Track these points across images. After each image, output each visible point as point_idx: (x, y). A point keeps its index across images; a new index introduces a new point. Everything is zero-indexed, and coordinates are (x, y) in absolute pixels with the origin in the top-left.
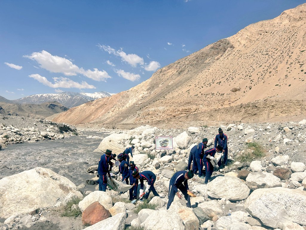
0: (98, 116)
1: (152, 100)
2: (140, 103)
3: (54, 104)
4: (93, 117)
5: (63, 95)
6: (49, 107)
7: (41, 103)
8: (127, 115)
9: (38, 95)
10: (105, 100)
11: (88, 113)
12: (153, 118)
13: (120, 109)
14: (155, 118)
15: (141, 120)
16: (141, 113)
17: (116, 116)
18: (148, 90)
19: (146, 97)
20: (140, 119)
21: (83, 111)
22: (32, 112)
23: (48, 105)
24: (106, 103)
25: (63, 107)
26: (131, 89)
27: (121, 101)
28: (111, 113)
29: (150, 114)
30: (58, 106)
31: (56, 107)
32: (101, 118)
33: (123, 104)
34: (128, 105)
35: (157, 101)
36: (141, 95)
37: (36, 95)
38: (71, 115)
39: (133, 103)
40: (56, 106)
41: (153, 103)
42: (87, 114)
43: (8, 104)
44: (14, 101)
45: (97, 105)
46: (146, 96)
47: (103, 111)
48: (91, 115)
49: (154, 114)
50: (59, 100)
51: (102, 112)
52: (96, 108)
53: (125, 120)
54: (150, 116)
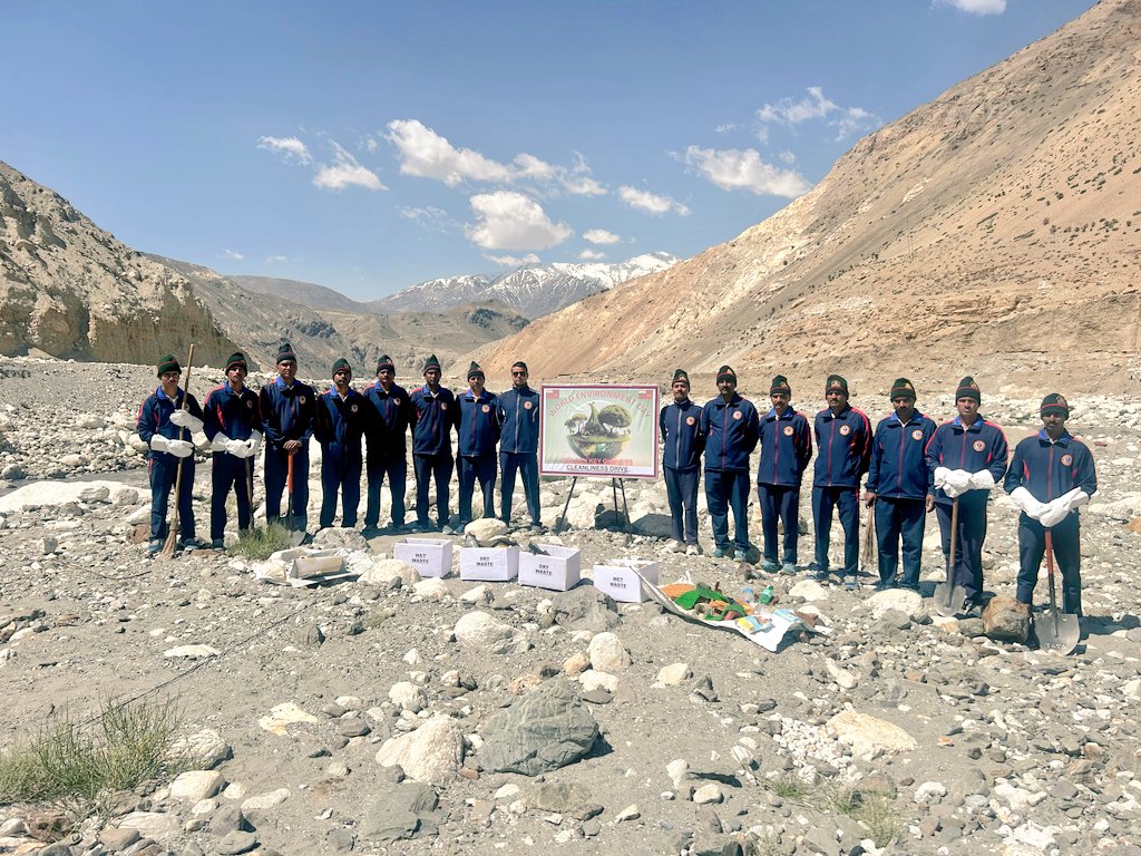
0: (622, 347)
1: (825, 271)
2: (773, 286)
3: (489, 309)
4: (604, 349)
5: (520, 276)
6: (474, 319)
7: (451, 309)
8: (721, 337)
9: (443, 281)
10: (648, 285)
11: (588, 337)
12: (815, 350)
13: (701, 317)
14: (826, 346)
15: (767, 357)
16: (773, 328)
17: (678, 345)
18: (810, 231)
19: (800, 262)
20: (764, 353)
21: (572, 328)
22: (421, 339)
23: (471, 314)
24: (651, 298)
25: (519, 317)
26: (744, 234)
27: (707, 283)
28: (667, 333)
29: (805, 329)
30: (501, 316)
31: (495, 319)
32: (632, 353)
33: (712, 297)
34: (727, 302)
35: (844, 276)
36: (782, 256)
37: (438, 281)
38: (533, 346)
39: (747, 289)
40: (495, 314)
41: (828, 283)
42: (585, 339)
43: (354, 316)
44: (372, 304)
45: (619, 306)
46: (803, 255)
47: (642, 326)
48: (599, 342)
49: (823, 331)
50: (509, 294)
51: (636, 332)
52: (619, 315)
53: (709, 360)
54: (805, 340)
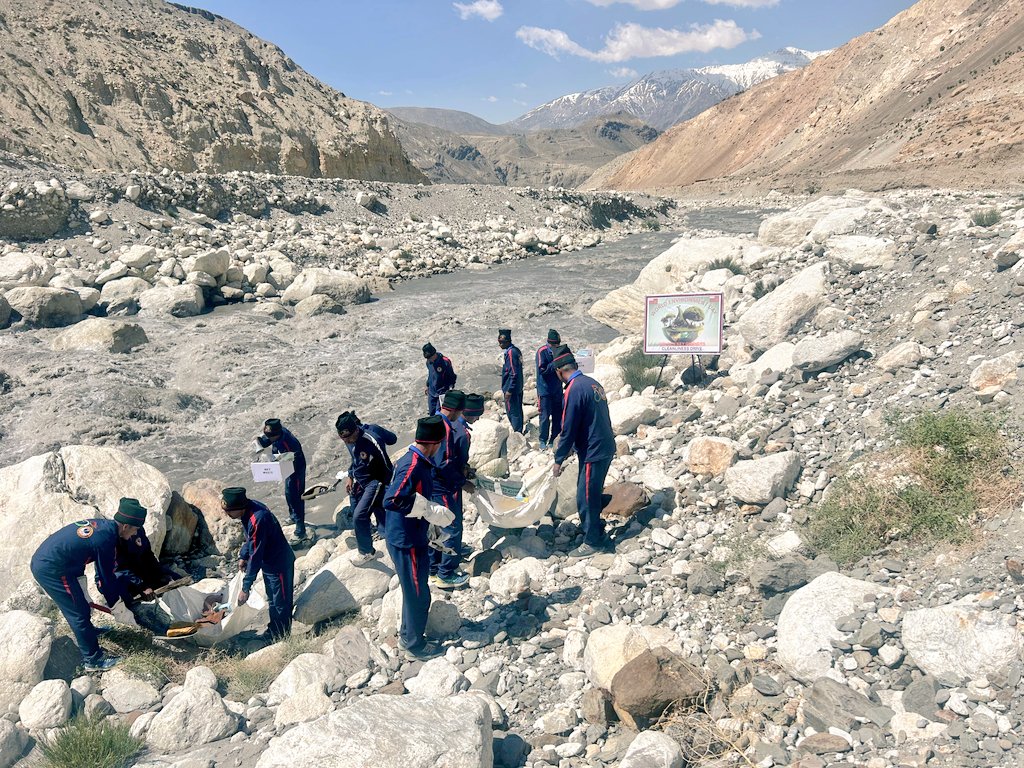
0: (759, 149)
1: (987, 55)
2: (929, 75)
3: (618, 121)
4: (741, 152)
5: (644, 86)
6: (604, 133)
7: (580, 123)
8: (870, 133)
9: (570, 97)
10: (785, 84)
11: (723, 142)
12: (982, 138)
13: (844, 113)
14: (993, 133)
15: (926, 149)
16: (931, 119)
17: (823, 143)
18: (971, 11)
19: (958, 47)
20: (923, 145)
21: (708, 134)
22: (555, 156)
23: (600, 128)
24: (788, 97)
25: (646, 127)
26: (892, 21)
27: (850, 76)
28: (808, 132)
29: (969, 118)
30: (628, 127)
31: (623, 130)
32: (770, 154)
33: (857, 91)
34: (875, 94)
35: (1012, 59)
36: (938, 41)
37: (565, 97)
38: (667, 155)
39: (899, 79)
40: (623, 126)
41: (993, 67)
42: (719, 145)
43: (494, 139)
44: (507, 125)
45: (754, 108)
46: (962, 39)
47: (779, 127)
48: (734, 145)
49: (991, 118)
50: (633, 104)
51: (773, 134)
52: (754, 118)
53: (859, 157)
54: (969, 129)
